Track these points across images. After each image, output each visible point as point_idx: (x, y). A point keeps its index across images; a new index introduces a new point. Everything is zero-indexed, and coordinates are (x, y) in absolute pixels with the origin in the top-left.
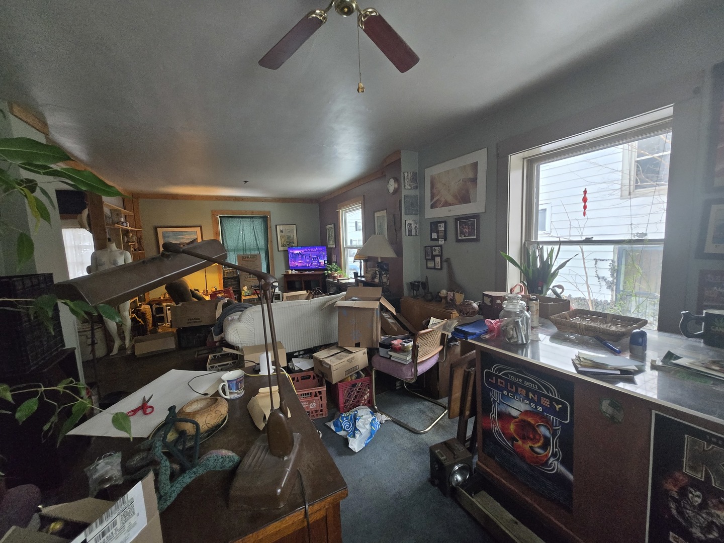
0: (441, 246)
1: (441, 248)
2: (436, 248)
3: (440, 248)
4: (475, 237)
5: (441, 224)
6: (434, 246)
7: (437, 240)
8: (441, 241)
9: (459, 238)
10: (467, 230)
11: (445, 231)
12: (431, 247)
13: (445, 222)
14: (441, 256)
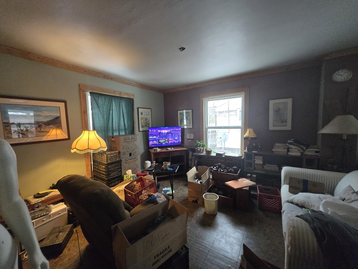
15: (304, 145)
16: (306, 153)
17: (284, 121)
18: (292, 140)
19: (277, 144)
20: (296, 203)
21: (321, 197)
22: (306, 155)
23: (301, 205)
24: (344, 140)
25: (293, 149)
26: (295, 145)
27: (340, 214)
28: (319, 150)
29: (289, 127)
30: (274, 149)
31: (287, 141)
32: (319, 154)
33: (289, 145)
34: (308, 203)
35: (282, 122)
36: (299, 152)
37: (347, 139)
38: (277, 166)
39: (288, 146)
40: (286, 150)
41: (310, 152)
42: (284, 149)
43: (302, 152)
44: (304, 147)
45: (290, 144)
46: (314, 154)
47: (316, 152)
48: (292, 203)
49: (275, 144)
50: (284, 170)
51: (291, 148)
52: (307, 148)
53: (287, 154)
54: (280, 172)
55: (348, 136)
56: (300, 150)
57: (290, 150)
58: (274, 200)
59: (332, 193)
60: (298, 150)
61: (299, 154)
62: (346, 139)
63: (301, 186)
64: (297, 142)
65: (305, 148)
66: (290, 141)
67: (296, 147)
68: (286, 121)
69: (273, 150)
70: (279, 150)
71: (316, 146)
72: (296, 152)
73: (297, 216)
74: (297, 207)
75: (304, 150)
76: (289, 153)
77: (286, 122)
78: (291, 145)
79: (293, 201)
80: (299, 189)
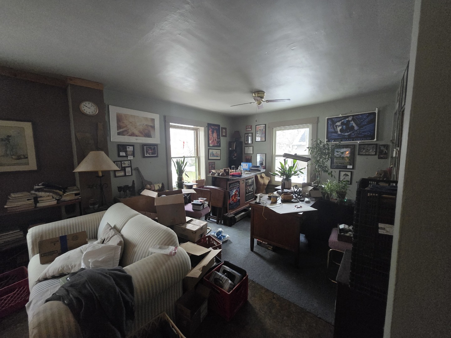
0: (130, 161)
1: (131, 162)
2: (125, 162)
3: (129, 162)
4: (156, 155)
5: (130, 147)
6: (123, 161)
7: (127, 156)
8: (130, 158)
9: (146, 155)
10: (151, 152)
11: (133, 151)
12: (121, 161)
13: (133, 146)
14: (131, 167)
15: (60, 189)
16: (64, 198)
17: (22, 157)
18: (40, 185)
19: (13, 195)
20: (51, 276)
21: (82, 250)
22: (65, 201)
23: (58, 275)
24: (101, 177)
25: (44, 197)
26: (46, 192)
27: (100, 259)
28: (79, 192)
29: (32, 165)
30: (8, 203)
31: (34, 187)
32: (80, 197)
33: (37, 193)
34: (67, 266)
35: (19, 158)
36: (54, 200)
37: (103, 176)
38: (19, 231)
39: (35, 194)
40: (32, 201)
41: (69, 196)
42: (28, 200)
43: (58, 198)
44: (60, 191)
45: (38, 190)
46: (73, 197)
47: (76, 194)
48: (45, 279)
49: (10, 195)
50: (31, 233)
51: (41, 197)
52: (64, 192)
53: (36, 207)
54: (26, 239)
55: (103, 172)
56: (55, 196)
57: (39, 199)
58: (17, 291)
59: (96, 237)
60: (53, 197)
61: (54, 202)
62: (101, 176)
63: (58, 246)
64: (49, 187)
65: (61, 193)
66: (37, 187)
67: (48, 194)
68: (26, 156)
69: (5, 207)
70: (19, 204)
71: (75, 188)
72: (50, 200)
73: (47, 301)
74: (53, 280)
75: (61, 196)
76: (38, 205)
77: (27, 158)
78: (39, 192)
79: (46, 276)
80: (56, 252)
